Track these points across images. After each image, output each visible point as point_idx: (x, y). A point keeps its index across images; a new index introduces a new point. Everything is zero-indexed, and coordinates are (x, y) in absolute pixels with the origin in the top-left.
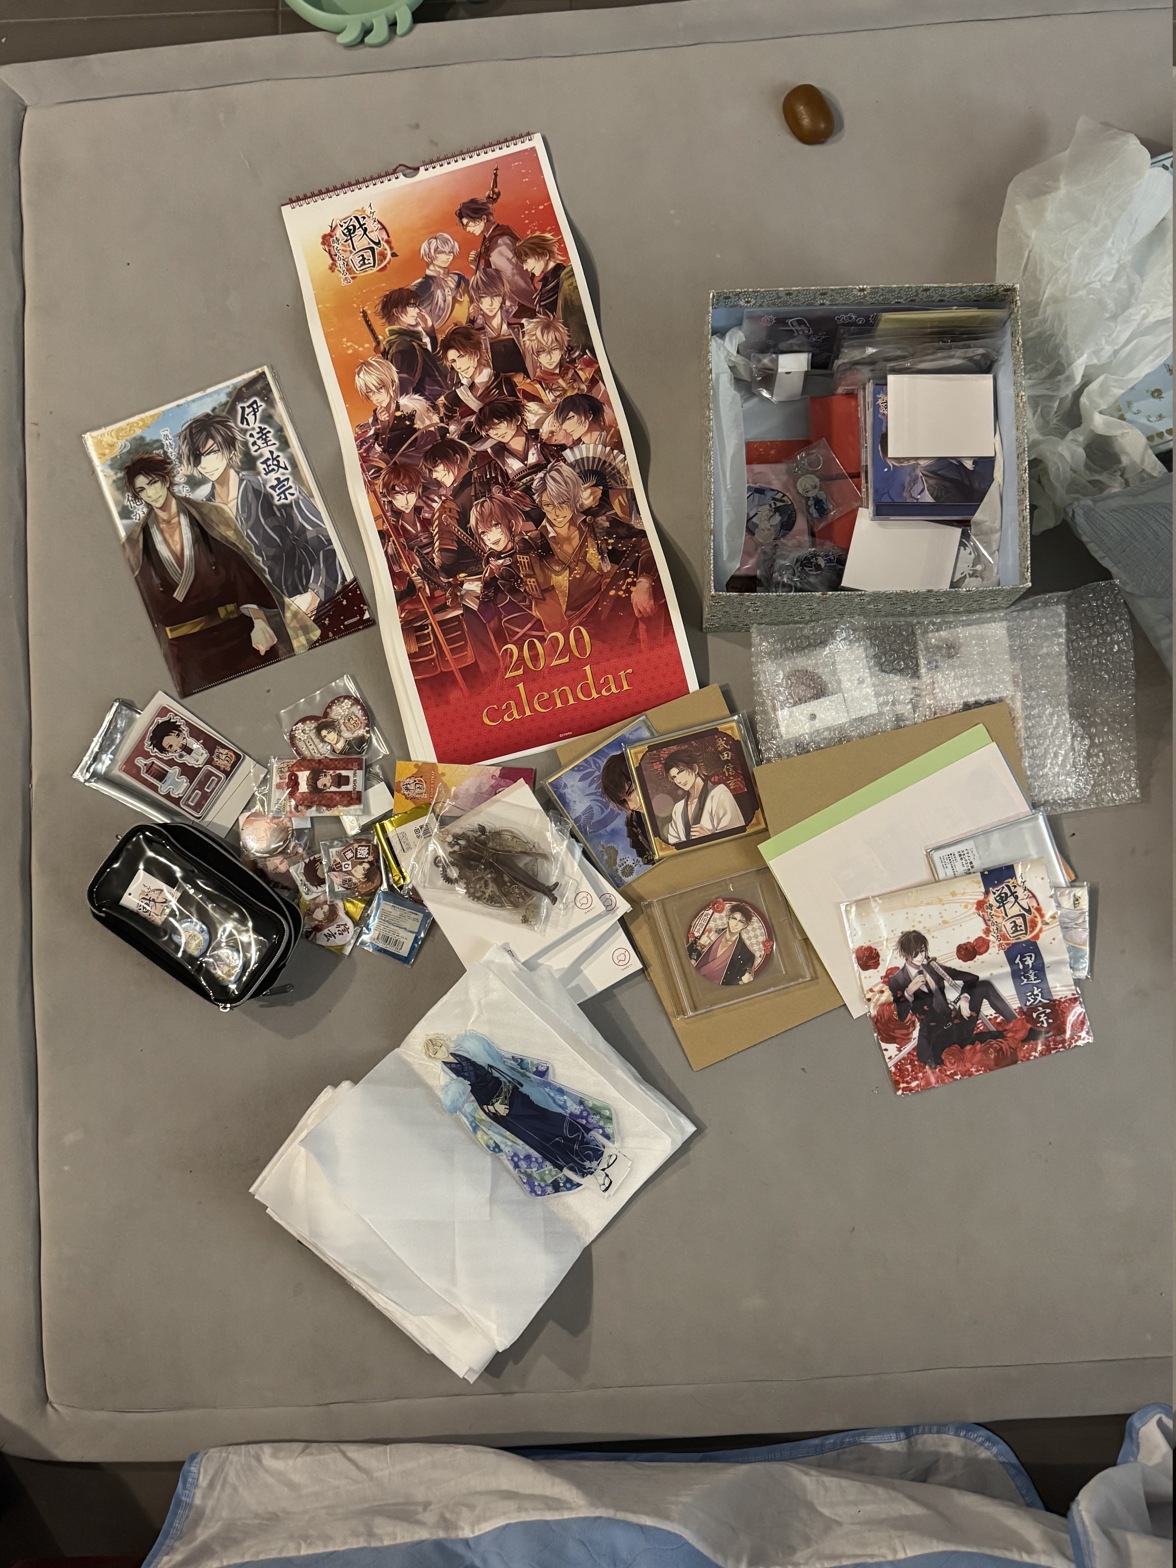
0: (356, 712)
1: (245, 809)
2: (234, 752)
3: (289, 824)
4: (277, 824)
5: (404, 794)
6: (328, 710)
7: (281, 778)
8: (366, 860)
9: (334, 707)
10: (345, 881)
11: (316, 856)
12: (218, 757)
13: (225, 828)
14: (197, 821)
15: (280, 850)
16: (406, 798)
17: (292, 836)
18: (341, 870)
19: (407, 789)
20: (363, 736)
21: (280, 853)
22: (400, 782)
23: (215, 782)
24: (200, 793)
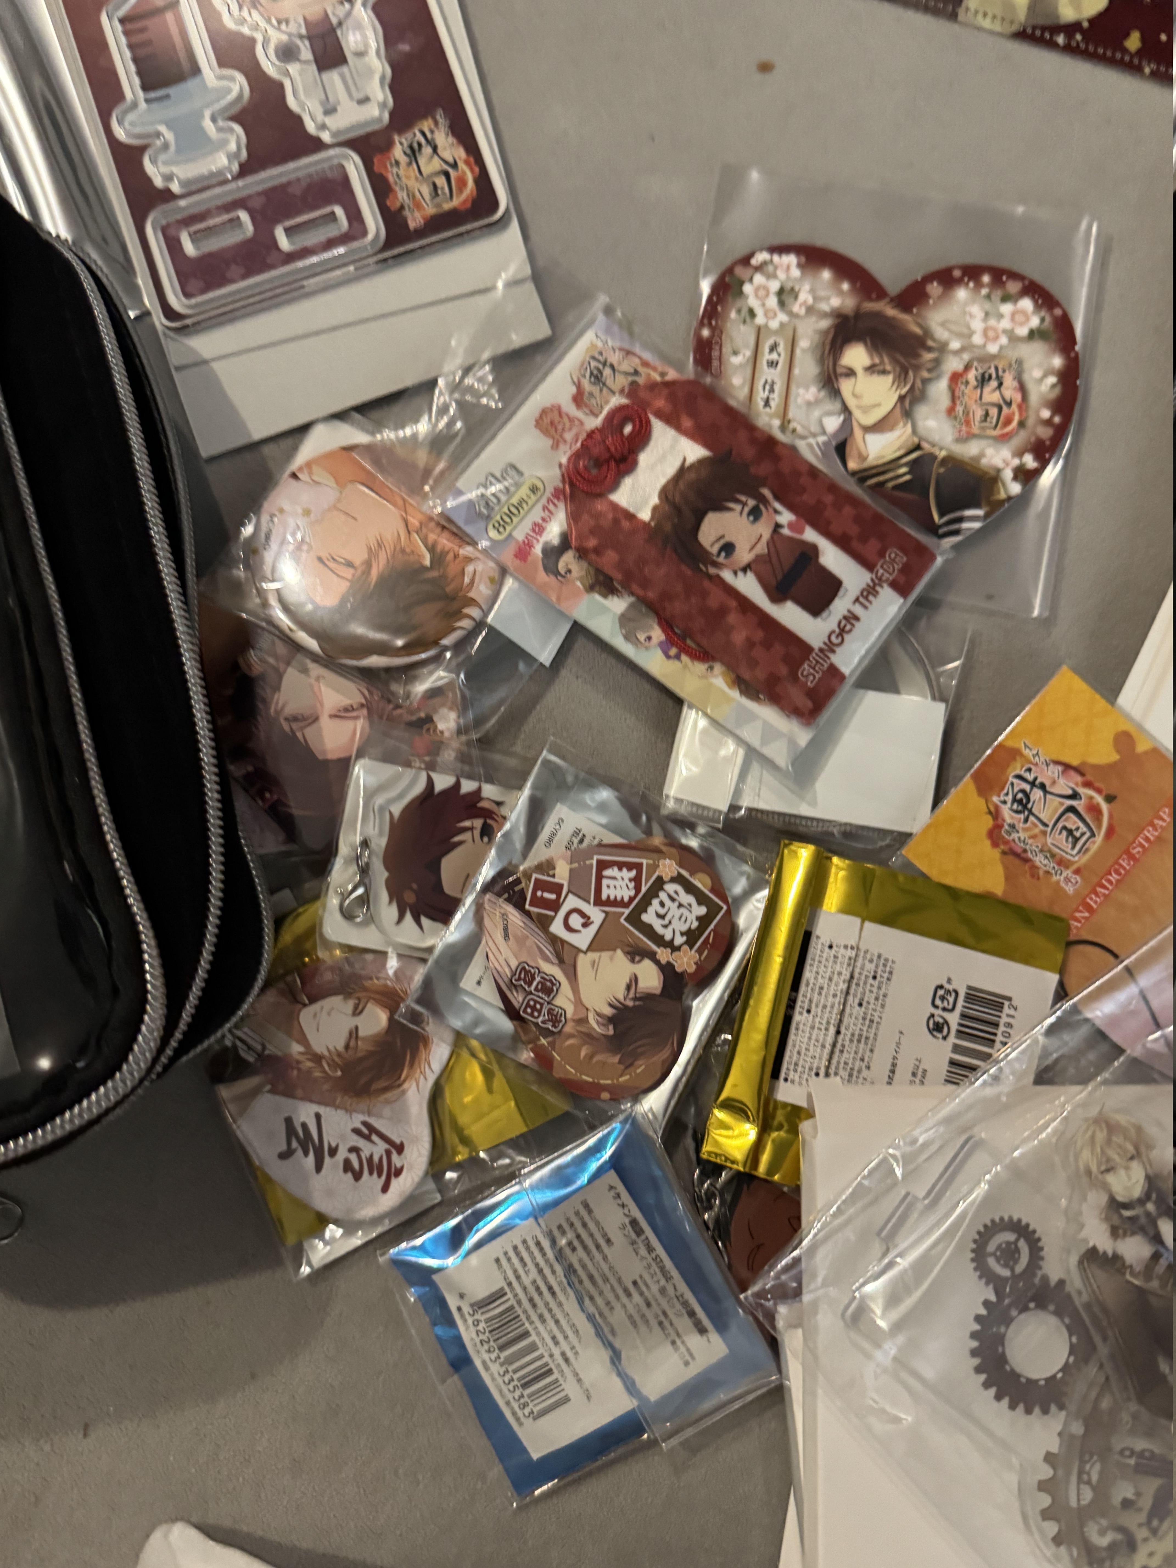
0: (1033, 373)
1: (363, 409)
2: (483, 180)
3: (481, 591)
4: (438, 558)
5: (995, 814)
6: (934, 289)
7: (578, 399)
8: (664, 955)
9: (962, 294)
10: (525, 974)
11: (489, 791)
12: (413, 152)
13: (239, 424)
14: (159, 320)
15: (375, 661)
16: (995, 835)
17: (459, 646)
18: (544, 923)
19: (1023, 804)
20: (993, 479)
21: (368, 675)
22: (1014, 754)
23: (331, 231)
24: (249, 227)
